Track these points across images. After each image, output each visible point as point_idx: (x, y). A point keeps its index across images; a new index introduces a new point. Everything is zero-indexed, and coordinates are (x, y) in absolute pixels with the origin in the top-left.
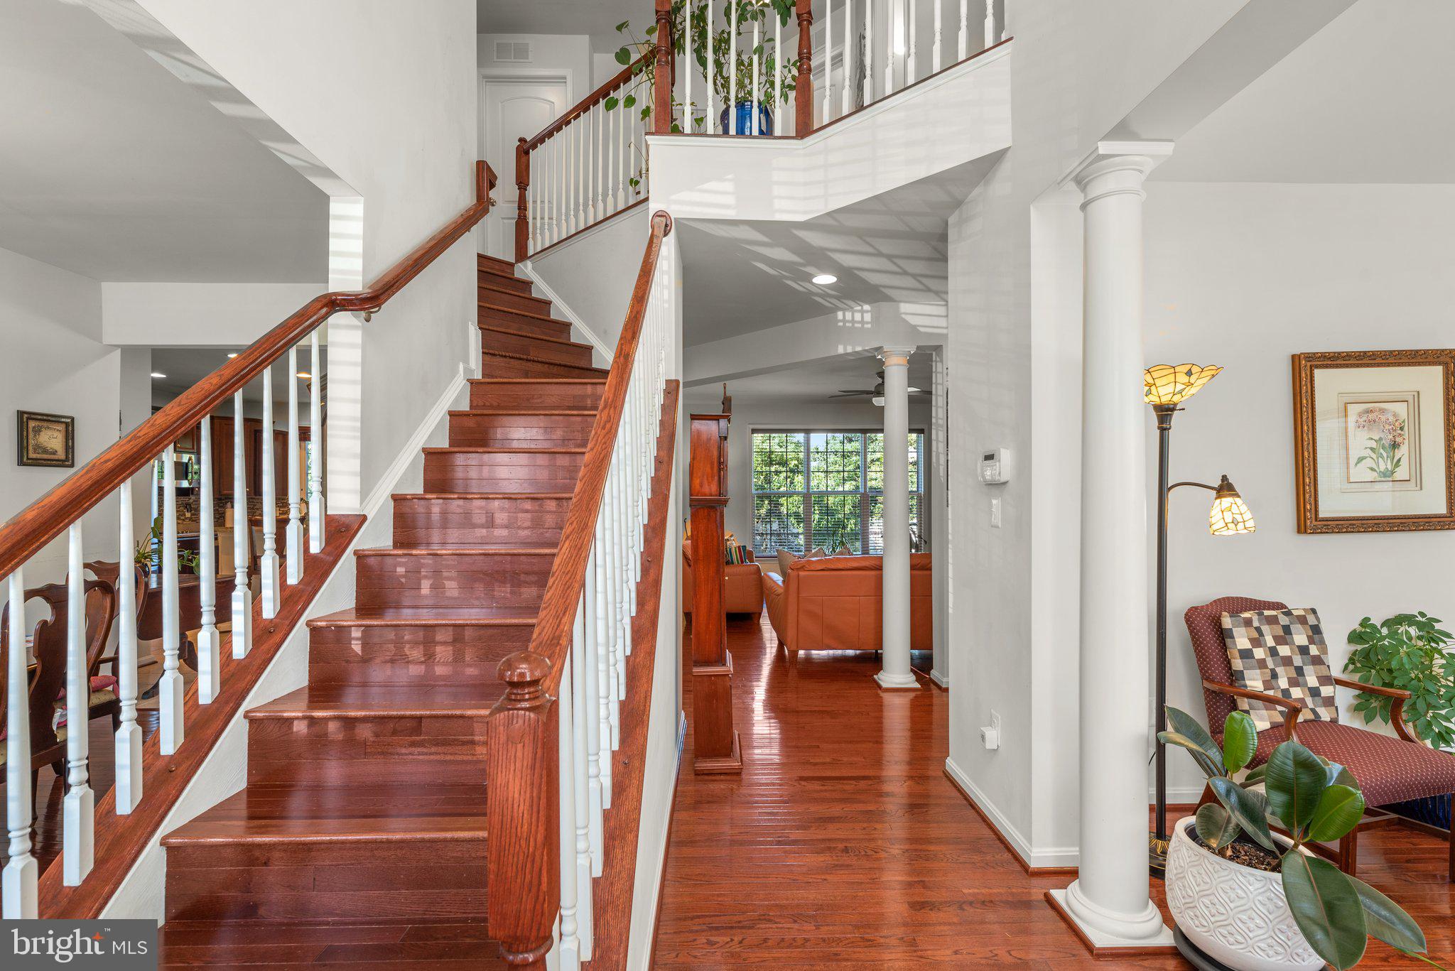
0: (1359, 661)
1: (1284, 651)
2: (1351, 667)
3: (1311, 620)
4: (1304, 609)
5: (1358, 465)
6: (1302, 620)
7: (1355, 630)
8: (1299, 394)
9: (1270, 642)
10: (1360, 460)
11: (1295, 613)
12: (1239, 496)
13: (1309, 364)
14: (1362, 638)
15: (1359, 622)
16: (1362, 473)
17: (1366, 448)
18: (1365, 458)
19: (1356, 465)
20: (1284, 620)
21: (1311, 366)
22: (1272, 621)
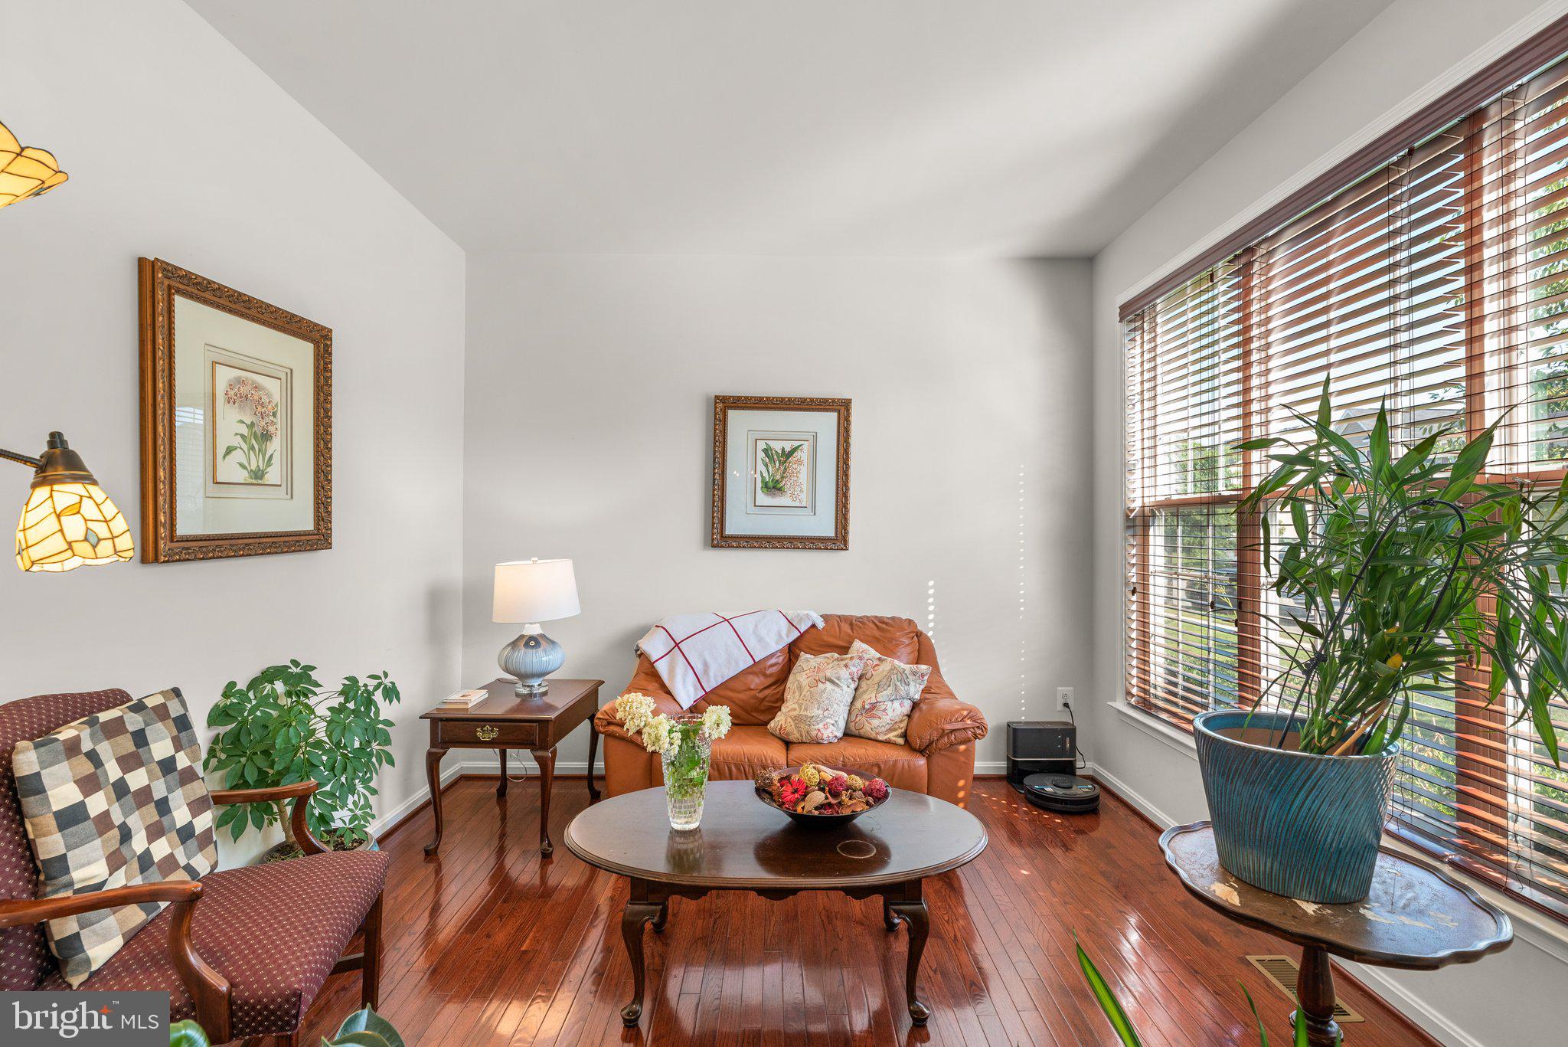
0: (222, 750)
1: (137, 779)
2: (214, 762)
3: (175, 709)
4: (162, 693)
5: (227, 458)
6: (161, 712)
7: (217, 706)
8: (149, 328)
9: (113, 771)
10: (229, 451)
11: (150, 703)
12: (94, 483)
13: (166, 282)
14: (228, 715)
15: (221, 692)
16: (231, 470)
17: (237, 434)
18: (235, 448)
19: (224, 457)
20: (134, 722)
21: (170, 287)
22: (114, 729)
